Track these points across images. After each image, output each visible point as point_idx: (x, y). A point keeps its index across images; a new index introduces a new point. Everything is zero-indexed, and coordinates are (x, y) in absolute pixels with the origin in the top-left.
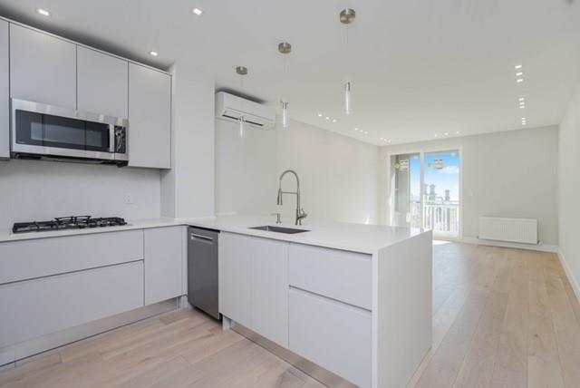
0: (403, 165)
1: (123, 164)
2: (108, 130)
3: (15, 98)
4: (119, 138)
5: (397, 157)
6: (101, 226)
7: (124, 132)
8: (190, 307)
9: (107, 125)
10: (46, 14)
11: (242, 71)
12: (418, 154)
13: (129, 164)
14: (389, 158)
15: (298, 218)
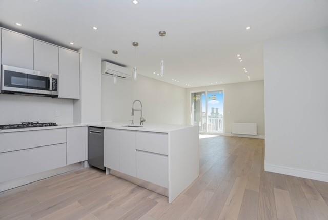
0: (198, 98)
1: (56, 96)
2: (49, 80)
3: (5, 64)
4: (54, 84)
5: (195, 93)
6: (45, 126)
7: (56, 81)
8: (89, 166)
9: (48, 78)
10: (20, 25)
11: (115, 53)
12: (204, 92)
13: (59, 97)
14: (190, 94)
15: (141, 122)
